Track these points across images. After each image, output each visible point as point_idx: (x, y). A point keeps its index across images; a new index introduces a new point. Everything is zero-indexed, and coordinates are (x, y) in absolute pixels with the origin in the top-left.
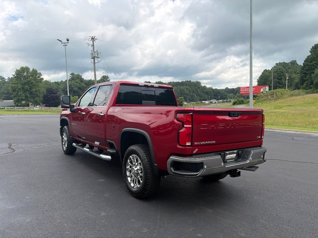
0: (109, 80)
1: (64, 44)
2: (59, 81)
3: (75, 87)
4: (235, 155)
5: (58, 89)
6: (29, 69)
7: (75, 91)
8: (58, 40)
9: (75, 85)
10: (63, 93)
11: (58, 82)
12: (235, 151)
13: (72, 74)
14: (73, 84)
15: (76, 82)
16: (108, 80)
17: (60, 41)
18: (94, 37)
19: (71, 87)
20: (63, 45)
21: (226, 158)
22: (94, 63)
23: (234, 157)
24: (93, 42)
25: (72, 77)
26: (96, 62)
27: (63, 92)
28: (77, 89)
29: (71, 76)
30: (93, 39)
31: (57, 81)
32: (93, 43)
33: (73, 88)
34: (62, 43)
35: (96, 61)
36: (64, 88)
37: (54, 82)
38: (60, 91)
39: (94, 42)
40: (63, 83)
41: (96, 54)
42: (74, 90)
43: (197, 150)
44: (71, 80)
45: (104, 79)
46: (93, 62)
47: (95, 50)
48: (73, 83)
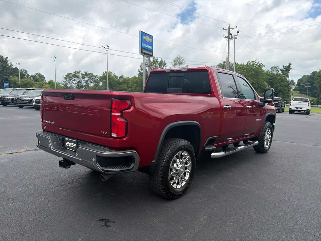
23: (74, 147)
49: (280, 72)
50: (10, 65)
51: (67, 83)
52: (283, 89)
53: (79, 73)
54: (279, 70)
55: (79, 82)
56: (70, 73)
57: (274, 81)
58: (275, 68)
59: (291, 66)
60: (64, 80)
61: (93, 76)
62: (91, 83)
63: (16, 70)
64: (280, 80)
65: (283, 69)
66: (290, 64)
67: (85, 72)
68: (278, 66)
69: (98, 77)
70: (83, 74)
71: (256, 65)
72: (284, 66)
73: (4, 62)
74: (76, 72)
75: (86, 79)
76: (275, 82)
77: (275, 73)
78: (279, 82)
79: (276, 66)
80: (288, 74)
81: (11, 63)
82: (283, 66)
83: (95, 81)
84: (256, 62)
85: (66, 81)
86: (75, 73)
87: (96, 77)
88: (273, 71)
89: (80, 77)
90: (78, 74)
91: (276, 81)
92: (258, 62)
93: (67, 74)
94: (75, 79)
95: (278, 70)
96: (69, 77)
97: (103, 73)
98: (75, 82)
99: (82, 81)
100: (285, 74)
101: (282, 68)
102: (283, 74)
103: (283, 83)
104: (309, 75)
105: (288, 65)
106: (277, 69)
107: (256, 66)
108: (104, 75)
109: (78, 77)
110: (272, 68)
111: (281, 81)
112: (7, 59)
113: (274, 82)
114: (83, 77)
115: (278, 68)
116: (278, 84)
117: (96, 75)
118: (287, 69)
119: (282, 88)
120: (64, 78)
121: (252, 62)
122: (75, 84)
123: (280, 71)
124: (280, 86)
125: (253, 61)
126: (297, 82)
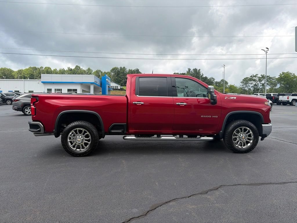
50: (201, 75)
51: (244, 86)
53: (255, 76)
55: (255, 85)
56: (247, 78)
60: (242, 84)
61: (270, 78)
62: (268, 86)
63: (206, 79)
67: (261, 75)
69: (275, 79)
70: (259, 77)
73: (198, 73)
74: (253, 76)
75: (263, 82)
81: (202, 73)
83: (272, 84)
85: (243, 85)
86: (251, 77)
87: (273, 79)
89: (257, 80)
90: (254, 78)
93: (244, 78)
94: (252, 82)
96: (246, 81)
97: (280, 74)
98: (252, 85)
99: (258, 84)
108: (280, 76)
109: (254, 80)
112: (200, 70)
114: (260, 80)
117: (274, 77)
120: (241, 82)
122: (252, 87)
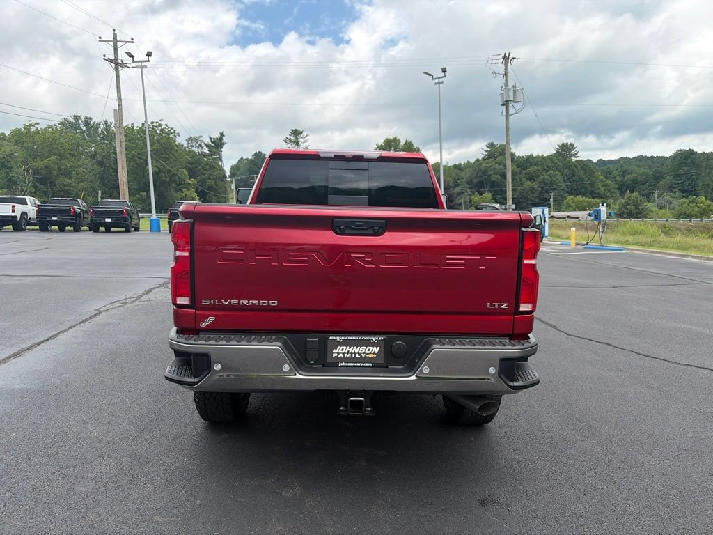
0: (576, 154)
1: (437, 81)
2: (462, 163)
3: (496, 174)
4: (376, 350)
5: (458, 179)
6: (399, 141)
7: (494, 182)
8: (425, 73)
9: (495, 169)
10: (469, 188)
11: (460, 164)
12: (374, 339)
13: (491, 145)
14: (490, 167)
15: (496, 163)
16: (573, 152)
17: (430, 75)
18: (507, 55)
19: (487, 175)
20: (436, 84)
21: (334, 355)
22: (507, 115)
23: (370, 356)
24: (506, 66)
25: (490, 151)
26: (510, 113)
27: (468, 186)
28: (499, 178)
29: (487, 149)
30: (506, 59)
31: (457, 163)
32: (506, 69)
33: (490, 175)
34: (433, 79)
35: (511, 111)
36: (470, 176)
37: (452, 164)
38: (462, 185)
39: (509, 67)
40: (470, 167)
41: (511, 93)
42: (492, 180)
43: (212, 319)
44: (487, 159)
45: (564, 151)
46: (504, 113)
47: (510, 85)
48: (490, 164)
49: (206, 150)
52: (216, 185)
54: (203, 144)
57: (196, 167)
58: (195, 139)
59: (225, 139)
64: (208, 167)
65: (211, 143)
66: (222, 135)
68: (200, 137)
71: (162, 130)
72: (212, 137)
76: (199, 170)
77: (195, 149)
78: (206, 170)
79: (197, 136)
80: (220, 155)
82: (210, 138)
84: (160, 125)
88: (192, 146)
91: (200, 167)
92: (166, 125)
95: (200, 146)
100: (214, 155)
101: (208, 141)
102: (212, 153)
103: (214, 172)
104: (250, 157)
105: (217, 135)
106: (199, 143)
107: (161, 134)
110: (189, 139)
111: (210, 169)
113: (197, 169)
115: (201, 141)
116: (206, 175)
118: (218, 144)
119: (213, 182)
121: (152, 123)
123: (205, 147)
124: (210, 179)
125: (155, 121)
126: (230, 171)
